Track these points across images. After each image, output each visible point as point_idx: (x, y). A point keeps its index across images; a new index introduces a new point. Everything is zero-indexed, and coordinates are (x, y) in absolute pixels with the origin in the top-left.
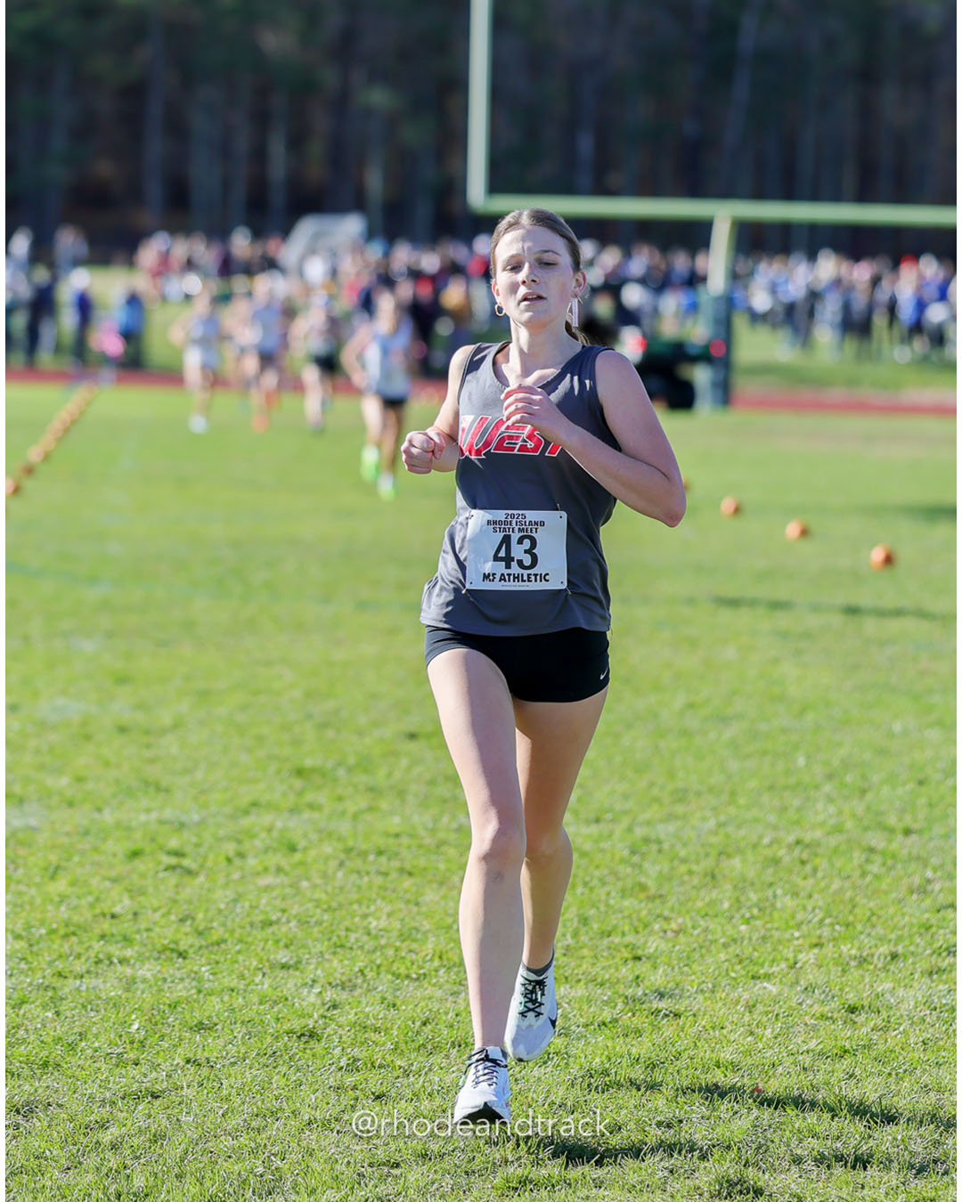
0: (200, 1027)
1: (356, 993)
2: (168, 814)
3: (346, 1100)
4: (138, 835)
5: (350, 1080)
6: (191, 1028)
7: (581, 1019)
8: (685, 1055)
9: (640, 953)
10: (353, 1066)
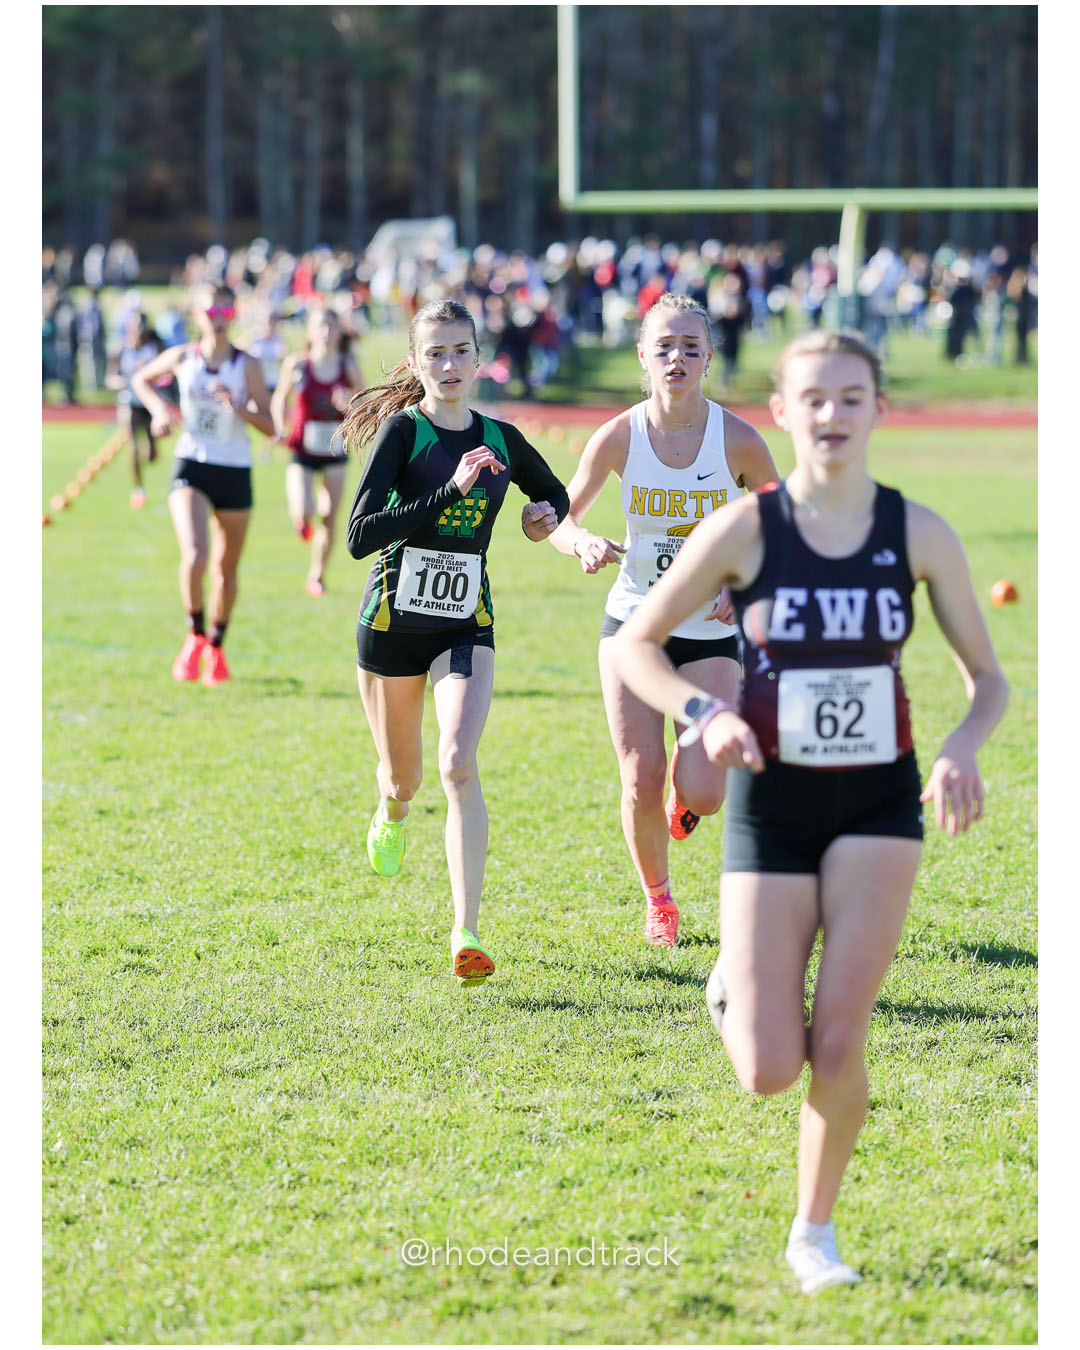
0: (133, 1143)
1: (314, 1101)
2: (139, 906)
3: (284, 1219)
4: (98, 931)
5: (292, 1198)
6: (122, 1145)
7: (563, 1124)
8: (672, 1160)
9: (643, 1048)
10: (298, 1181)
